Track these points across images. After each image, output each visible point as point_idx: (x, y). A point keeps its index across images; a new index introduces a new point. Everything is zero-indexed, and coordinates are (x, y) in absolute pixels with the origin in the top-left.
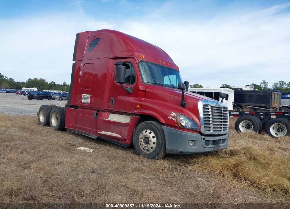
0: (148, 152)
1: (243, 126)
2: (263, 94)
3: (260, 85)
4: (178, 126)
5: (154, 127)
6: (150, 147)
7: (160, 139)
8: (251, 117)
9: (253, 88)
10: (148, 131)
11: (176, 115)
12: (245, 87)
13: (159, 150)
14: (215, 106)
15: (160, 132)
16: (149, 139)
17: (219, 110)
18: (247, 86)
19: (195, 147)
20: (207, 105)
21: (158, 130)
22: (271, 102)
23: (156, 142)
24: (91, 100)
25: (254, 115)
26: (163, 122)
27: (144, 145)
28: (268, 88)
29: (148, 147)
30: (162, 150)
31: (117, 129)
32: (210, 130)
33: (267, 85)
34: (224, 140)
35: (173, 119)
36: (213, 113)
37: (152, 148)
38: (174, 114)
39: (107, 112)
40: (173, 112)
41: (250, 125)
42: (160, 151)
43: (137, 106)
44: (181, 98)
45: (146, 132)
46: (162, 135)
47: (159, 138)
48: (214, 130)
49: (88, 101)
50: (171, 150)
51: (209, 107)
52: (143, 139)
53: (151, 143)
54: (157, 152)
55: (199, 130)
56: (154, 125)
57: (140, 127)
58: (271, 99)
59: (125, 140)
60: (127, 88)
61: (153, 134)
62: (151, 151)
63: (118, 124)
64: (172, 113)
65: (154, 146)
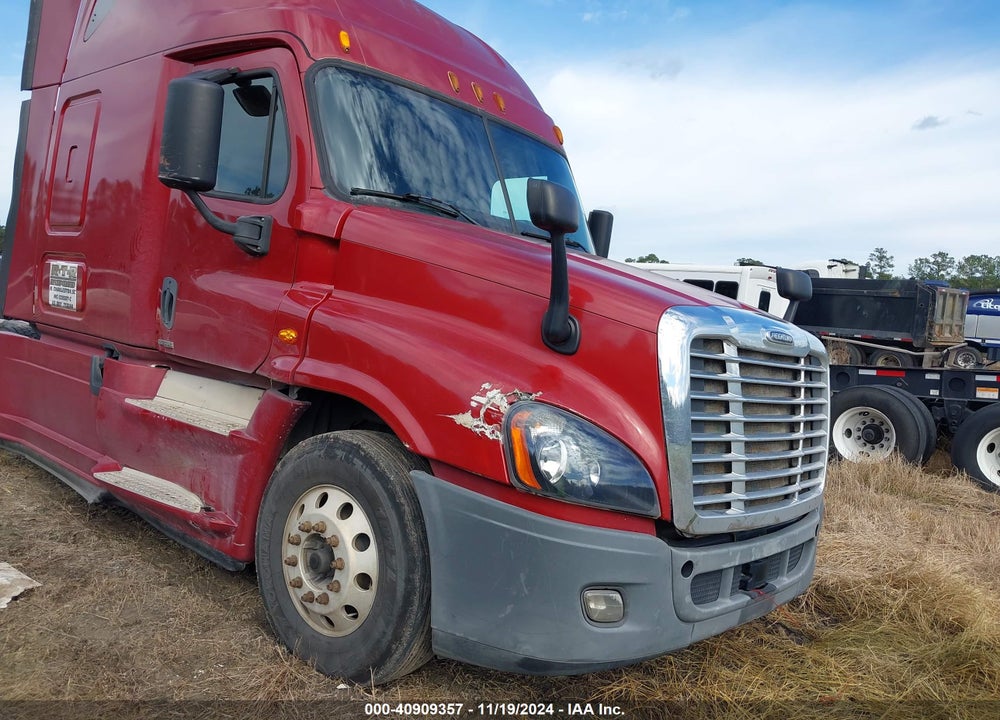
0: (326, 632)
1: (849, 433)
2: (900, 293)
3: (868, 264)
4: (514, 481)
5: (368, 474)
6: (336, 602)
7: (399, 561)
8: (892, 392)
9: (857, 272)
10: (338, 497)
11: (504, 407)
12: (830, 267)
13: (390, 631)
14: (763, 347)
15: (401, 516)
16: (337, 554)
17: (785, 369)
18: (835, 263)
19: (626, 627)
20: (717, 342)
21: (392, 496)
22: (931, 327)
23: (374, 575)
24: (80, 293)
25: (899, 384)
26: (425, 446)
27: (309, 586)
28: (893, 276)
29: (324, 599)
30: (407, 632)
31: (189, 463)
32: (728, 505)
33: (892, 266)
34: (798, 552)
35: (488, 431)
36: (751, 389)
37: (349, 609)
38: (493, 397)
39: (152, 360)
40: (486, 386)
41: (883, 428)
42: (397, 638)
43: (283, 333)
44: (546, 290)
45: (324, 499)
46: (413, 537)
47: (393, 552)
48: (749, 504)
49: (69, 295)
50: (460, 643)
51: (730, 351)
52: (304, 544)
53: (347, 580)
54: (379, 641)
55: (656, 512)
56: (368, 461)
57: (289, 467)
58: (933, 314)
59: (221, 531)
60: (233, 219)
61: (359, 522)
62: (348, 626)
63: (188, 432)
64: (484, 393)
65: (364, 600)
